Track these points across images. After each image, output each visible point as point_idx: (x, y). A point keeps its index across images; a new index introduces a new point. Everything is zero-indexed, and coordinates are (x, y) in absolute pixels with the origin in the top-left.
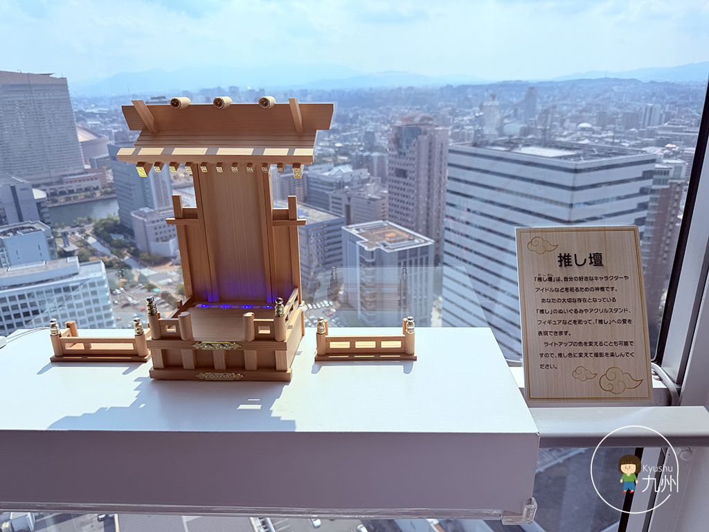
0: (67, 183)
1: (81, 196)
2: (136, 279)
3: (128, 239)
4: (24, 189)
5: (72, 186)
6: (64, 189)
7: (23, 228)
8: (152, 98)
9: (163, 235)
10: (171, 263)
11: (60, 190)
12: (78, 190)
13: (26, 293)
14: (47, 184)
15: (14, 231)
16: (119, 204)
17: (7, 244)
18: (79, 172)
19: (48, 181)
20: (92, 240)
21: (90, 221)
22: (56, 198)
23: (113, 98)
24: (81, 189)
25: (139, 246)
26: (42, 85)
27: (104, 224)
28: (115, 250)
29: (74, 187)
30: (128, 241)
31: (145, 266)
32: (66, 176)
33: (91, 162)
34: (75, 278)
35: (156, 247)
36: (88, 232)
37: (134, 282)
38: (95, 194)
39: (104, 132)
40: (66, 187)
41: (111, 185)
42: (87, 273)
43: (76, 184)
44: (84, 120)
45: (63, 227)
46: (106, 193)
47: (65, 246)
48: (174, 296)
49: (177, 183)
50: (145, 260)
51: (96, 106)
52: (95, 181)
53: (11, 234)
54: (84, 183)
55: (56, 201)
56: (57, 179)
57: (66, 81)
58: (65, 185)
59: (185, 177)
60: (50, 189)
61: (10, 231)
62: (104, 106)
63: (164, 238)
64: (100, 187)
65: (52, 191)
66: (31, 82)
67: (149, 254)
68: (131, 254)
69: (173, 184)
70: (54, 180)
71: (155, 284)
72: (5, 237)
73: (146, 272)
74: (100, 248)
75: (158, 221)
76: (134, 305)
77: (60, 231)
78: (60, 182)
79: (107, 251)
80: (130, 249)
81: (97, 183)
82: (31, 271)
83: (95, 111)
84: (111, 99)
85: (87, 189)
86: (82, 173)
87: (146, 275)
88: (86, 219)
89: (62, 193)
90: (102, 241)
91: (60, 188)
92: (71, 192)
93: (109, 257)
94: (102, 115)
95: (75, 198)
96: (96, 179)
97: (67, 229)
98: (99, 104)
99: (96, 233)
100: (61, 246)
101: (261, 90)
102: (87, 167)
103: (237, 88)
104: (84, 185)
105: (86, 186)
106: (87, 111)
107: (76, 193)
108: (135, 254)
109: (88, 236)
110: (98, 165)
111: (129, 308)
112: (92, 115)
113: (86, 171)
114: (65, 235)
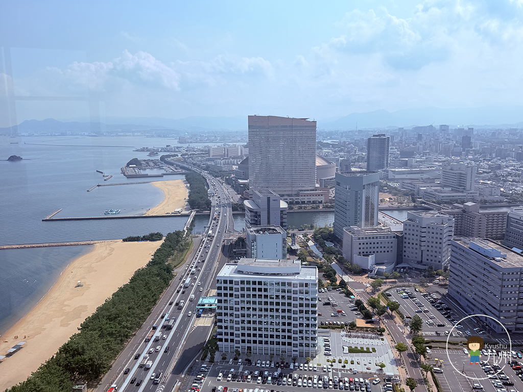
0: (302, 196)
1: (309, 207)
2: (338, 283)
3: (337, 247)
4: (275, 200)
5: (304, 199)
6: (299, 200)
7: (270, 229)
8: (374, 136)
9: (365, 250)
10: (367, 275)
11: (296, 200)
12: (308, 202)
13: (263, 280)
14: (289, 195)
15: (264, 230)
16: (335, 218)
17: (258, 239)
18: (311, 189)
19: (290, 193)
20: (311, 243)
21: (312, 227)
22: (292, 206)
23: (344, 132)
24: (310, 202)
25: (344, 256)
26: (300, 126)
27: (322, 232)
28: (326, 255)
29: (306, 199)
30: (337, 249)
31: (347, 274)
32: (302, 191)
33: (321, 182)
34: (296, 277)
35: (358, 260)
36: (309, 236)
37: (336, 285)
38: (319, 206)
39: (333, 160)
40: (300, 199)
41: (331, 201)
42: (306, 275)
43: (308, 197)
44: (321, 149)
45: (293, 230)
46: (327, 207)
47: (292, 245)
48: (366, 306)
49: (383, 205)
50: (347, 268)
51: (331, 138)
52: (321, 197)
53: (261, 232)
54: (313, 197)
55: (292, 208)
56: (296, 193)
57: (316, 124)
58: (300, 198)
59: (389, 201)
60: (290, 199)
61: (261, 230)
62: (336, 139)
63: (365, 253)
64: (323, 202)
65: (291, 201)
66: (293, 124)
67: (351, 264)
68: (337, 260)
69: (379, 206)
70: (294, 193)
71: (352, 291)
72: (258, 234)
73: (347, 278)
74: (316, 251)
75: (363, 238)
76: (333, 306)
77: (291, 232)
78: (297, 195)
79: (321, 255)
80: (337, 256)
81: (322, 198)
82: (270, 265)
83: (329, 142)
84: (342, 134)
85: (314, 202)
86: (313, 190)
87: (346, 281)
88: (310, 226)
89: (297, 203)
90: (318, 246)
91: (296, 199)
92: (303, 203)
93: (321, 259)
94: (333, 146)
95: (305, 208)
96: (322, 195)
97: (295, 231)
98: (333, 137)
99: (315, 239)
100: (290, 244)
101: (469, 129)
102: (317, 185)
103: (447, 126)
104: (313, 199)
105: (313, 200)
106: (324, 141)
107: (306, 204)
108: (341, 261)
109: (309, 239)
110: (325, 185)
111: (329, 306)
112: (327, 145)
113: (316, 189)
114: (294, 235)
